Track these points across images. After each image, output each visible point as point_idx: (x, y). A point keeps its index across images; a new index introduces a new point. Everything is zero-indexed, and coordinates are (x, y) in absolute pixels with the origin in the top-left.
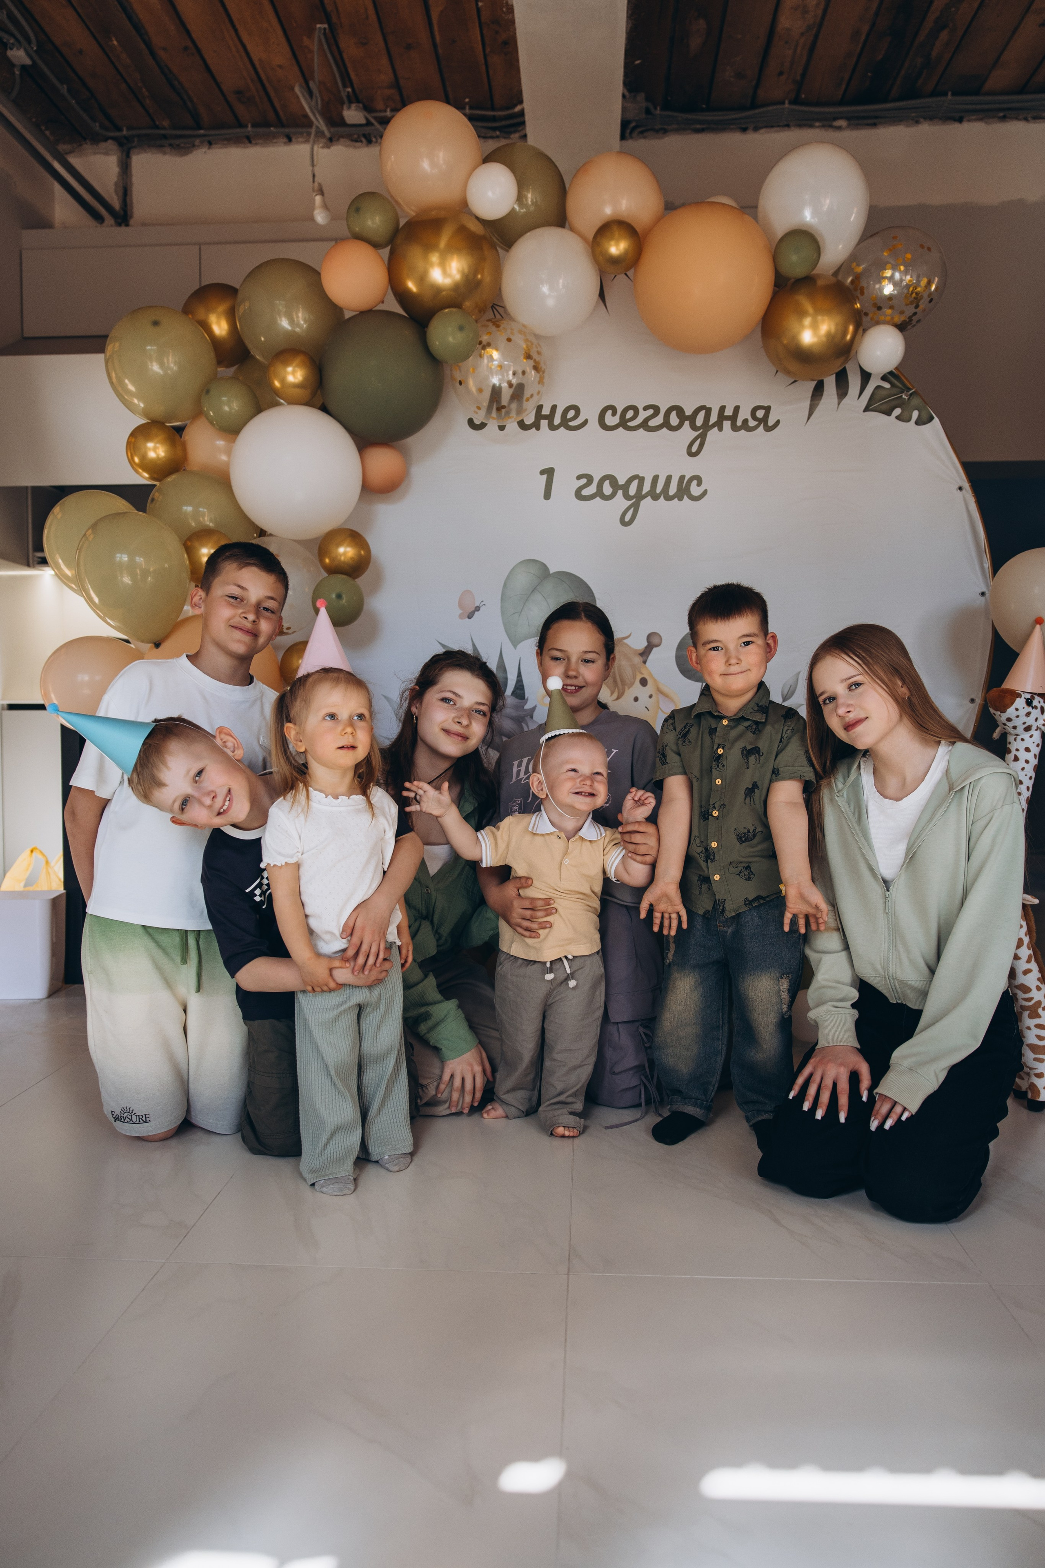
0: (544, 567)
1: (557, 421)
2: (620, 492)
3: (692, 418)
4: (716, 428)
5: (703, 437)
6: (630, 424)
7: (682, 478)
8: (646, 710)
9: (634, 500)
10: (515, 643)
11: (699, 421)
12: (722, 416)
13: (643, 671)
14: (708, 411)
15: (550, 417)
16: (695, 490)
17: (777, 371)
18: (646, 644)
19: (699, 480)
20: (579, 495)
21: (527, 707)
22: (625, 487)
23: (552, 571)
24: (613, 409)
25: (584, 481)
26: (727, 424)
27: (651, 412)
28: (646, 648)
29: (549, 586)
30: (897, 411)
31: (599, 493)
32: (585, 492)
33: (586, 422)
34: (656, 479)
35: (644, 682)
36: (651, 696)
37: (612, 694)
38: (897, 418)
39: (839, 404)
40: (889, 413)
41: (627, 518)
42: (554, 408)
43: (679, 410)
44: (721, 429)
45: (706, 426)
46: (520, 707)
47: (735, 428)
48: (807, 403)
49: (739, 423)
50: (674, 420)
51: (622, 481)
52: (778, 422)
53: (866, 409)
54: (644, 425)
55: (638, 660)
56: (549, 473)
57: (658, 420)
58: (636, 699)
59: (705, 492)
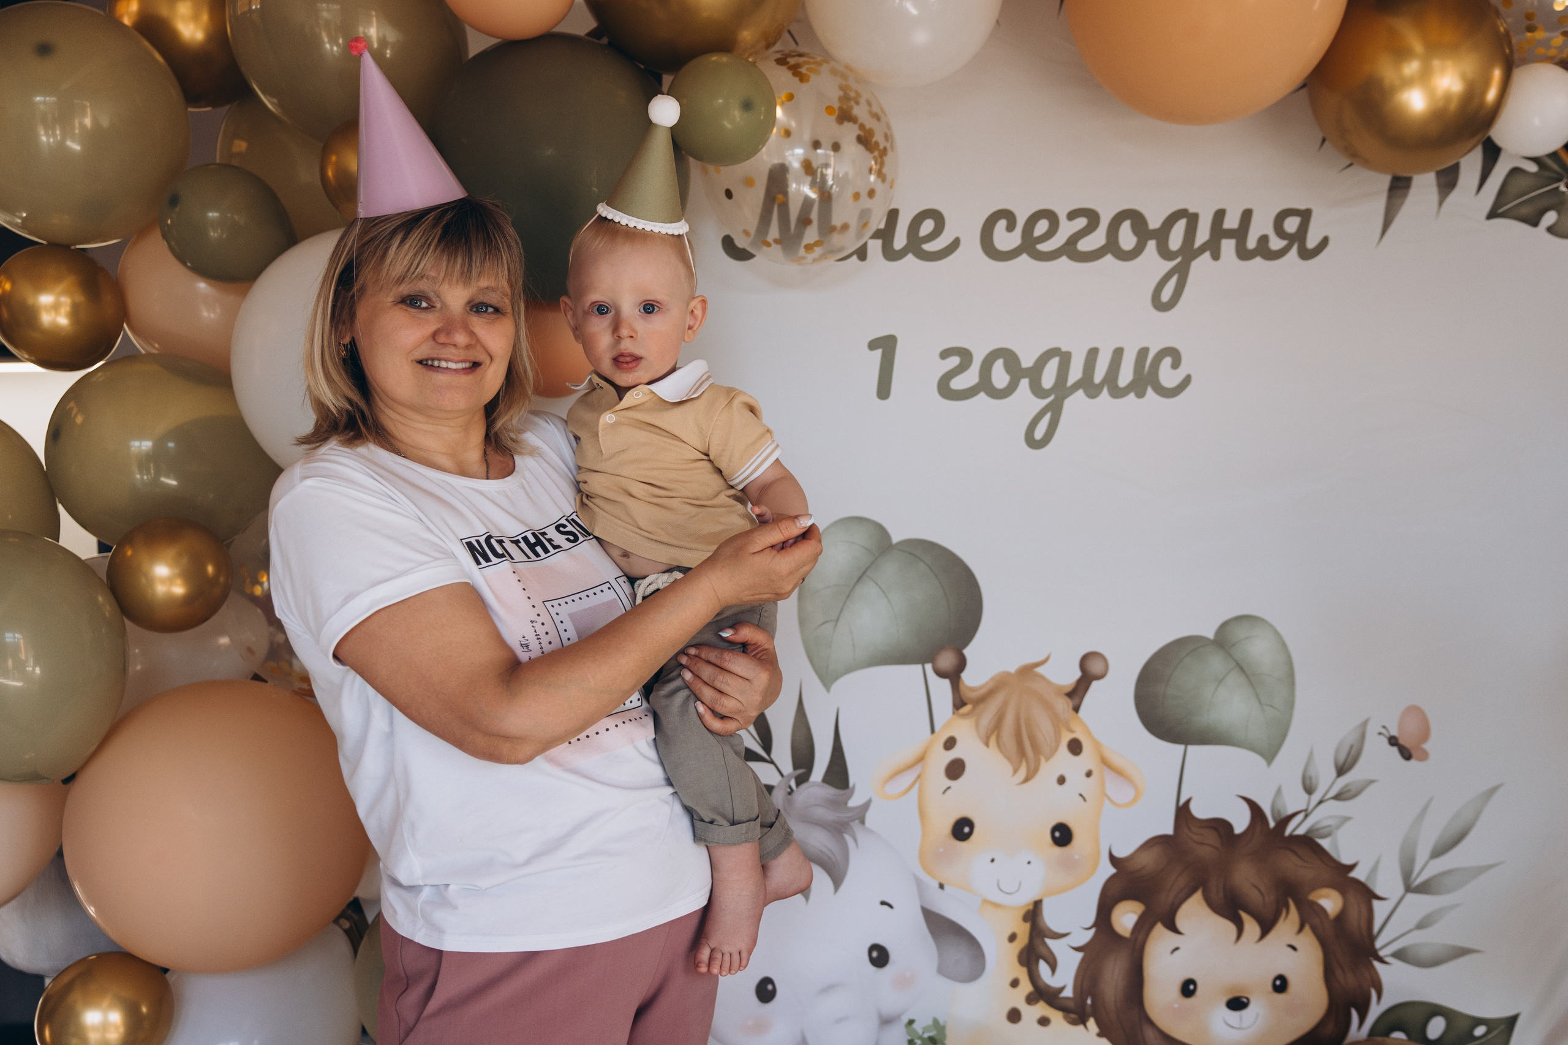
0: (881, 532)
1: (900, 240)
2: (1024, 383)
3: (1162, 235)
4: (1207, 255)
5: (1182, 272)
6: (1044, 247)
7: (1143, 352)
8: (1081, 799)
9: (1052, 398)
10: (827, 678)
11: (1176, 239)
12: (1218, 231)
13: (1074, 725)
14: (1193, 219)
15: (886, 235)
16: (1168, 377)
17: (1324, 140)
18: (1078, 674)
19: (1174, 355)
20: (944, 389)
21: (853, 802)
22: (1035, 373)
23: (896, 538)
24: (1009, 216)
25: (954, 361)
26: (1228, 246)
27: (1081, 222)
28: (1079, 682)
29: (890, 569)
30: (1550, 218)
31: (985, 385)
32: (958, 383)
33: (955, 244)
34: (1093, 353)
35: (1075, 747)
36: (1089, 774)
37: (1015, 771)
38: (1550, 230)
39: (1441, 203)
40: (1534, 222)
41: (1039, 433)
42: (893, 216)
43: (1136, 218)
44: (1216, 256)
45: (1189, 252)
46: (839, 804)
47: (1244, 254)
48: (1380, 204)
49: (1251, 243)
50: (1127, 238)
51: (1027, 362)
52: (1325, 242)
53: (1492, 215)
54: (1070, 250)
55: (1063, 705)
56: (886, 345)
57: (1096, 240)
58: (1061, 780)
59: (1187, 380)
